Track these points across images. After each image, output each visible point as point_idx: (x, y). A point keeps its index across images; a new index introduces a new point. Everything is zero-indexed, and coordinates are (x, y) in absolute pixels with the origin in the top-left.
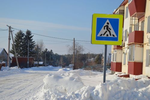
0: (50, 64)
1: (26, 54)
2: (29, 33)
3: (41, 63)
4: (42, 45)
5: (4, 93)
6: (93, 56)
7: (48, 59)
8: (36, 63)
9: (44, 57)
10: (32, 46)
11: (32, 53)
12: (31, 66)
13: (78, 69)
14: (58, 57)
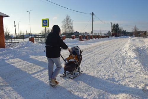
0: (125, 35)
1: (117, 32)
2: (117, 24)
3: (122, 35)
4: (122, 29)
5: (113, 45)
6: (142, 32)
7: (124, 34)
8: (120, 35)
9: (123, 33)
10: (118, 29)
11: (119, 32)
12: (119, 36)
13: (136, 37)
14: (128, 33)
